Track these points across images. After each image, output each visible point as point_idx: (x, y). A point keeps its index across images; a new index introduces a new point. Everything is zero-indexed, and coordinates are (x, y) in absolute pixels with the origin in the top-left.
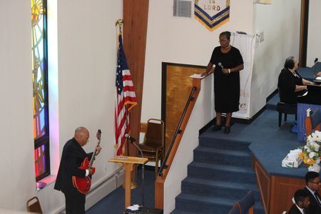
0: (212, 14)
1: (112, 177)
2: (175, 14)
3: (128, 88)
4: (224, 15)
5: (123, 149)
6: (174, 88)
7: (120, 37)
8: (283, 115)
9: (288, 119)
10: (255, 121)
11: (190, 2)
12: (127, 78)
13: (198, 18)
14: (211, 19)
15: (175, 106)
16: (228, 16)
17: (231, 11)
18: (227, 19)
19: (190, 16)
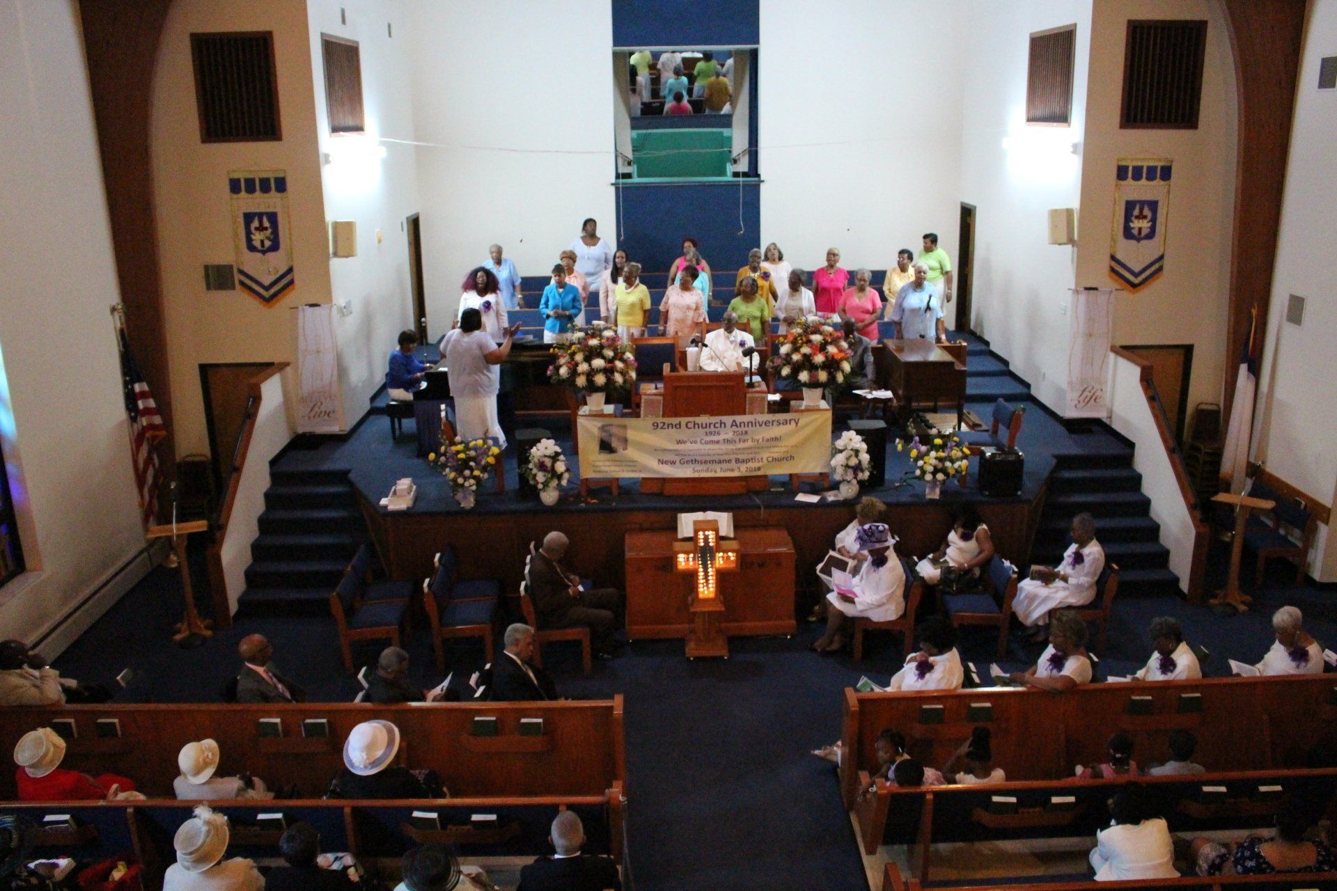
0: (266, 280)
1: (141, 553)
2: (208, 288)
3: (147, 412)
4: (284, 281)
5: (156, 503)
7: (122, 331)
8: (396, 420)
9: (403, 427)
10: (355, 436)
11: (231, 267)
12: (143, 395)
13: (247, 291)
14: (267, 288)
16: (291, 282)
17: (297, 275)
18: (291, 287)
19: (234, 288)
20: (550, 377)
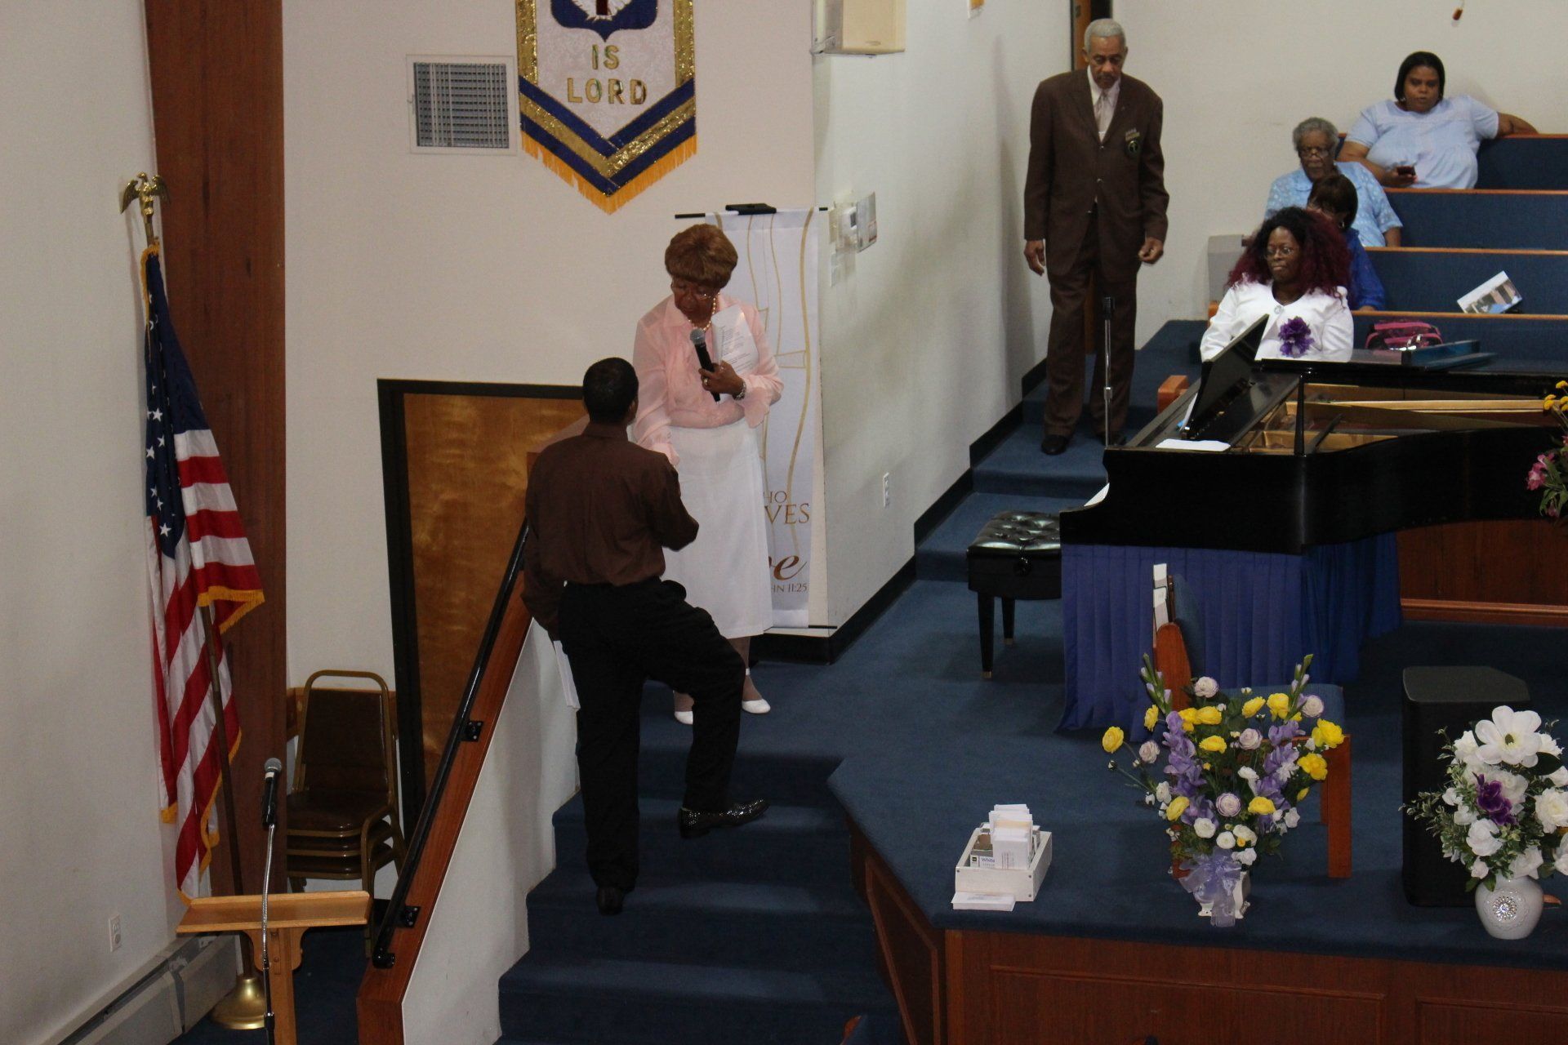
0: (608, 120)
1: (153, 974)
2: (424, 135)
3: (210, 524)
4: (667, 125)
6: (448, 505)
7: (151, 265)
8: (998, 603)
11: (500, 72)
12: (201, 470)
13: (541, 151)
14: (607, 149)
15: (459, 595)
16: (687, 130)
17: (704, 104)
18: (684, 145)
19: (503, 142)
20: (1541, 489)
